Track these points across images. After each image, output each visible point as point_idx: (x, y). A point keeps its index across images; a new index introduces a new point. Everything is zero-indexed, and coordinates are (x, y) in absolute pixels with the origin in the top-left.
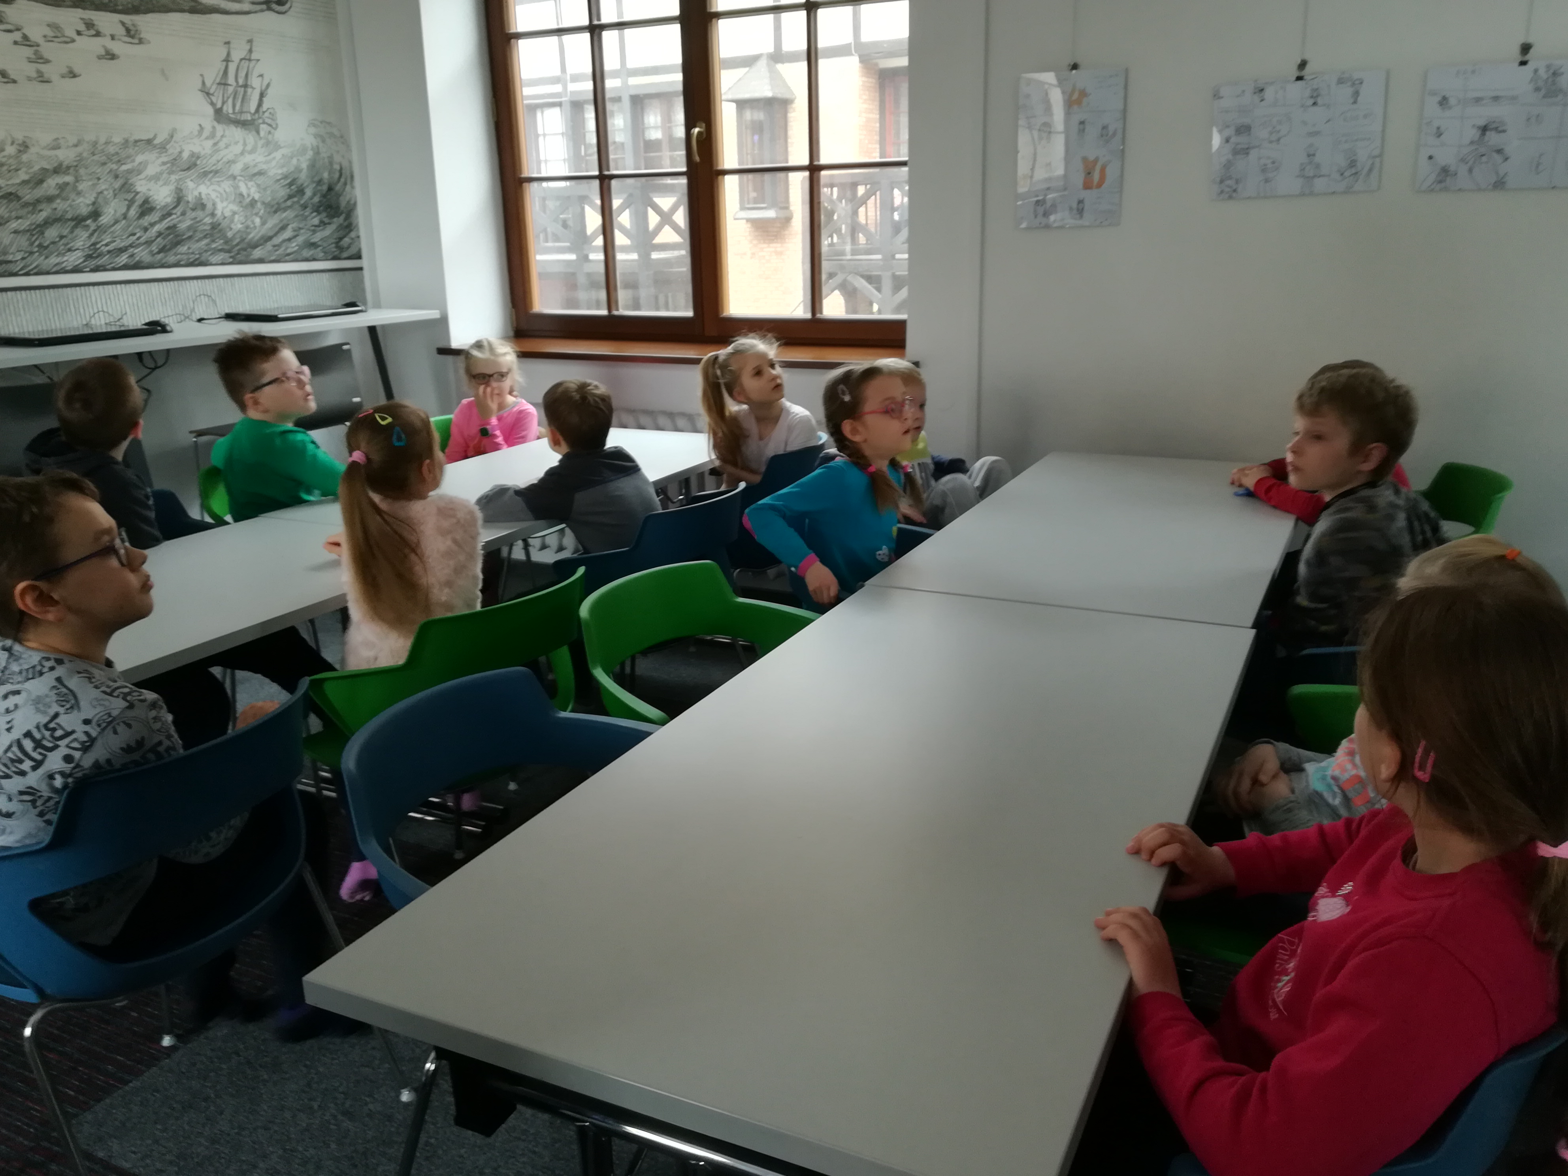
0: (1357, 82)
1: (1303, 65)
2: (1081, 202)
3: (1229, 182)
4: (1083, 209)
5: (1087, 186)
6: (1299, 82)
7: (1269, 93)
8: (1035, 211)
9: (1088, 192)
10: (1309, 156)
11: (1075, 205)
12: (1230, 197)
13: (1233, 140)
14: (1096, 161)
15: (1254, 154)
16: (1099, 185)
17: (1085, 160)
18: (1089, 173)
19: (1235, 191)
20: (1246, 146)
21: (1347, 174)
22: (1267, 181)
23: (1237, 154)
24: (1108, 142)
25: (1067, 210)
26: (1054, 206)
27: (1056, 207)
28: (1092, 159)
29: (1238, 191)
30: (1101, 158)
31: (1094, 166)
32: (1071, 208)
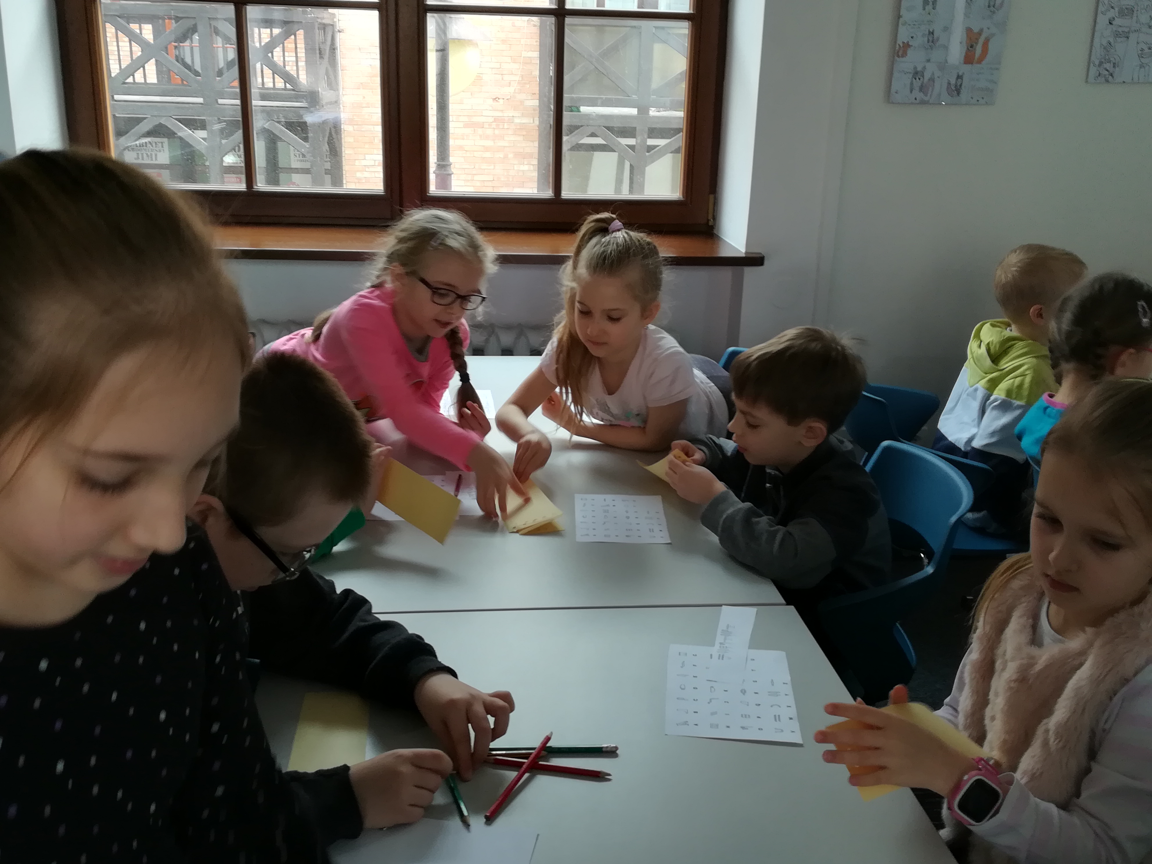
2: (959, 77)
3: (1108, 66)
4: (961, 85)
5: (969, 59)
8: (912, 84)
9: (968, 67)
11: (953, 81)
12: (1107, 81)
13: (1118, 21)
14: (980, 33)
15: (1133, 36)
16: (980, 61)
17: (969, 30)
18: (972, 46)
19: (1111, 75)
20: (1126, 30)
22: (1142, 66)
23: (1117, 35)
24: (994, 12)
25: (945, 86)
26: (932, 80)
27: (934, 82)
28: (976, 30)
29: (1115, 75)
30: (985, 30)
31: (977, 39)
32: (949, 84)
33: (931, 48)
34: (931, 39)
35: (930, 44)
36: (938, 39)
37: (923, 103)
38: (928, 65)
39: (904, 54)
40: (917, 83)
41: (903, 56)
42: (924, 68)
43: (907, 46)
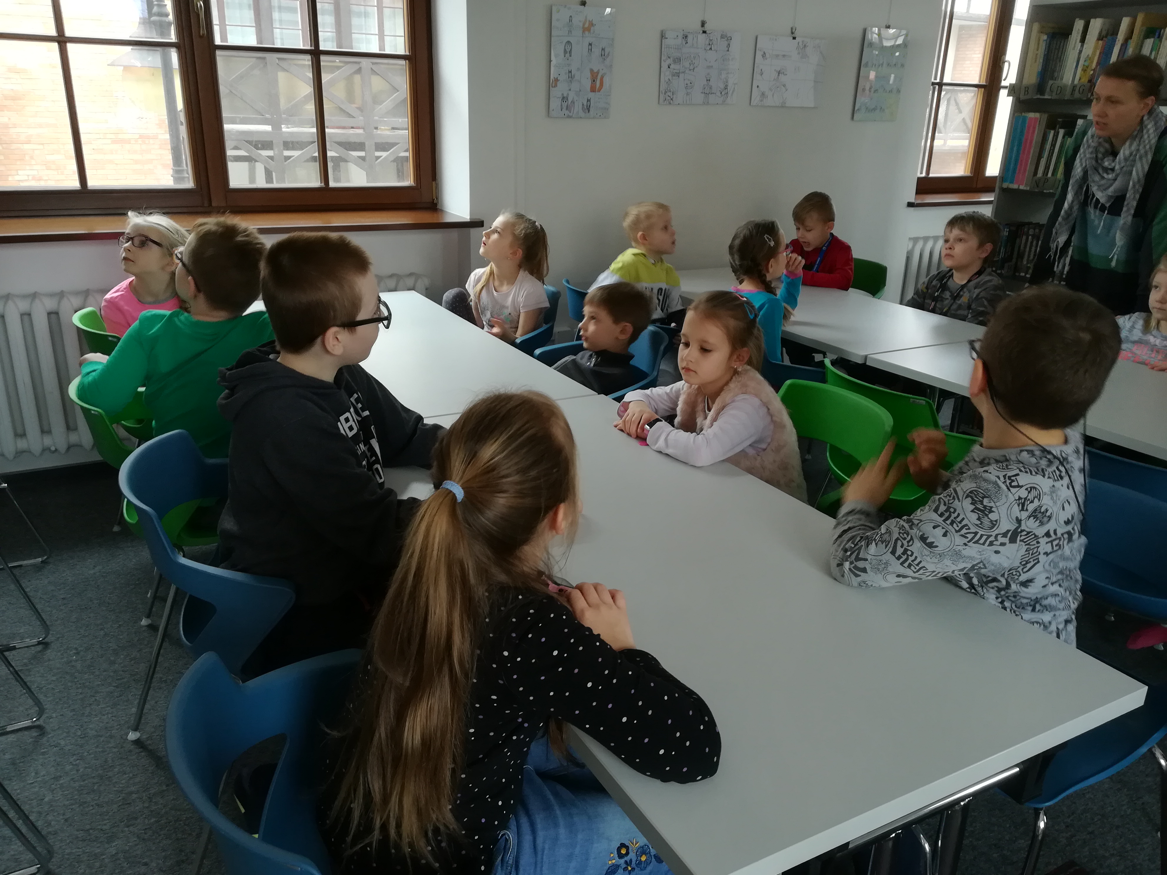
0: (729, 38)
1: (703, 24)
2: (589, 100)
3: (669, 94)
4: (590, 106)
5: (593, 90)
6: (704, 34)
7: (690, 39)
9: (593, 94)
10: (707, 80)
11: (585, 104)
12: (670, 103)
13: (673, 66)
15: (681, 75)
16: (599, 91)
17: (592, 71)
18: (594, 81)
19: (672, 99)
20: (678, 72)
21: (723, 93)
22: (687, 94)
23: (673, 76)
24: (605, 60)
25: (581, 106)
26: (573, 102)
27: (574, 103)
28: (595, 71)
29: (674, 99)
30: (601, 71)
31: (597, 76)
32: (583, 105)
33: (571, 81)
34: (570, 76)
35: (570, 79)
36: (574, 76)
37: (569, 117)
38: (570, 92)
39: (556, 86)
40: (565, 105)
41: (555, 87)
42: (568, 94)
43: (556, 80)
